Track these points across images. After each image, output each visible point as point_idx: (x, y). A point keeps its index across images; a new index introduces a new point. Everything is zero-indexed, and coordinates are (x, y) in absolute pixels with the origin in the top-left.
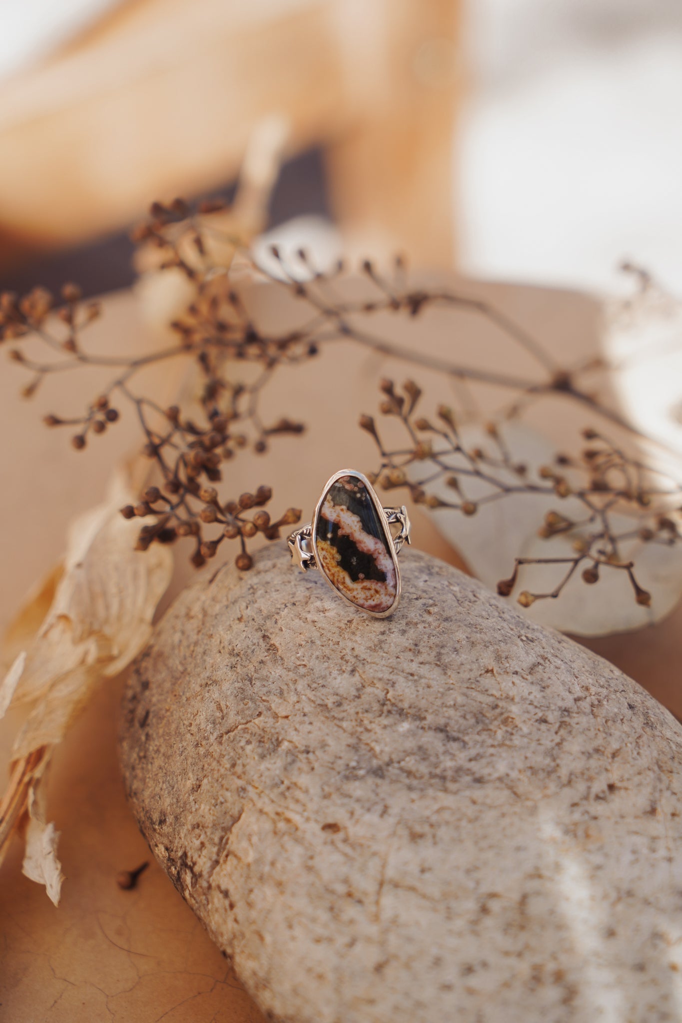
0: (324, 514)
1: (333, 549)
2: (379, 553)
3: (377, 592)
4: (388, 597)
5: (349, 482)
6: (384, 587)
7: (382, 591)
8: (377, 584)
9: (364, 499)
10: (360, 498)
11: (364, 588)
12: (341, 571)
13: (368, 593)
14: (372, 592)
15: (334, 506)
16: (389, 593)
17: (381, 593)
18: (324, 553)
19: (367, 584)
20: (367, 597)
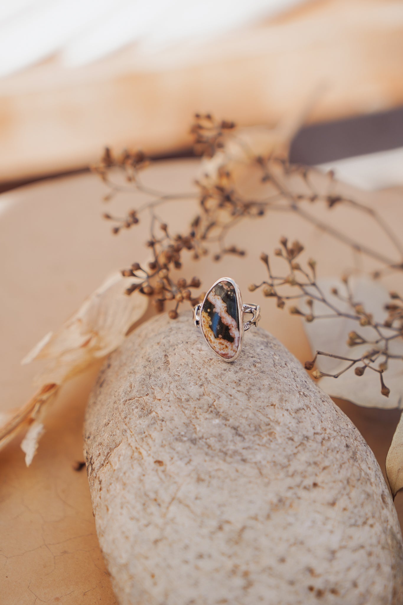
0: (209, 298)
1: (209, 318)
2: (232, 327)
3: (227, 347)
4: (232, 352)
5: (226, 285)
6: (231, 345)
7: (230, 347)
8: (227, 342)
9: (232, 295)
10: (230, 294)
11: (220, 343)
12: (210, 331)
13: (222, 347)
14: (224, 346)
15: (215, 295)
16: (233, 349)
17: (229, 348)
18: (204, 319)
19: (222, 341)
20: (221, 348)
